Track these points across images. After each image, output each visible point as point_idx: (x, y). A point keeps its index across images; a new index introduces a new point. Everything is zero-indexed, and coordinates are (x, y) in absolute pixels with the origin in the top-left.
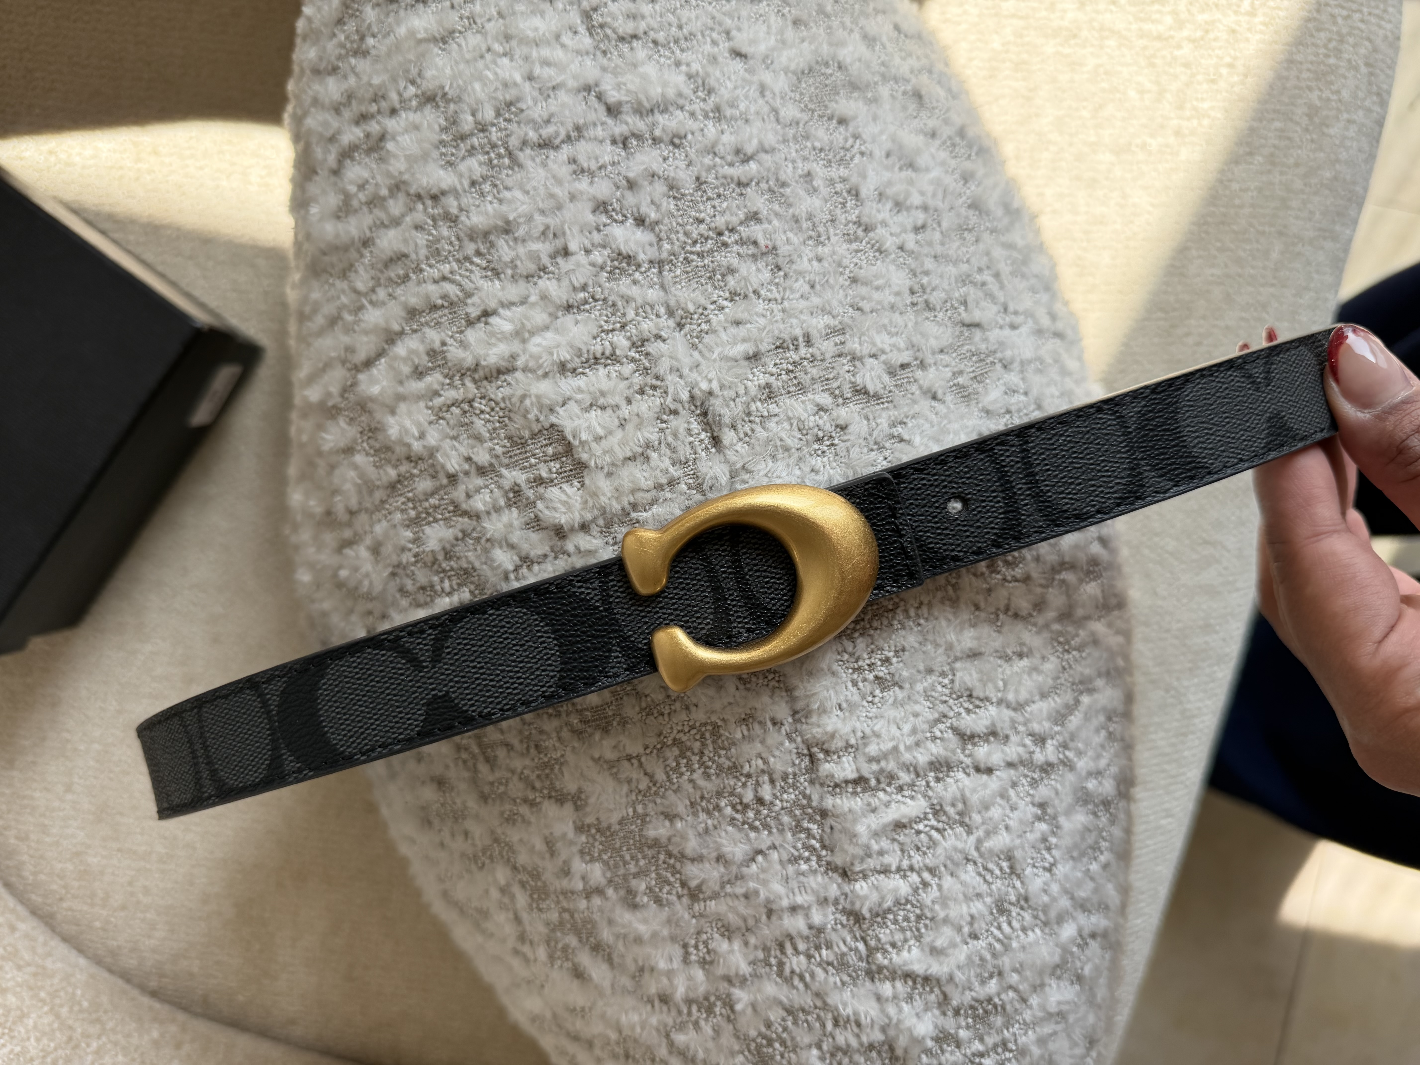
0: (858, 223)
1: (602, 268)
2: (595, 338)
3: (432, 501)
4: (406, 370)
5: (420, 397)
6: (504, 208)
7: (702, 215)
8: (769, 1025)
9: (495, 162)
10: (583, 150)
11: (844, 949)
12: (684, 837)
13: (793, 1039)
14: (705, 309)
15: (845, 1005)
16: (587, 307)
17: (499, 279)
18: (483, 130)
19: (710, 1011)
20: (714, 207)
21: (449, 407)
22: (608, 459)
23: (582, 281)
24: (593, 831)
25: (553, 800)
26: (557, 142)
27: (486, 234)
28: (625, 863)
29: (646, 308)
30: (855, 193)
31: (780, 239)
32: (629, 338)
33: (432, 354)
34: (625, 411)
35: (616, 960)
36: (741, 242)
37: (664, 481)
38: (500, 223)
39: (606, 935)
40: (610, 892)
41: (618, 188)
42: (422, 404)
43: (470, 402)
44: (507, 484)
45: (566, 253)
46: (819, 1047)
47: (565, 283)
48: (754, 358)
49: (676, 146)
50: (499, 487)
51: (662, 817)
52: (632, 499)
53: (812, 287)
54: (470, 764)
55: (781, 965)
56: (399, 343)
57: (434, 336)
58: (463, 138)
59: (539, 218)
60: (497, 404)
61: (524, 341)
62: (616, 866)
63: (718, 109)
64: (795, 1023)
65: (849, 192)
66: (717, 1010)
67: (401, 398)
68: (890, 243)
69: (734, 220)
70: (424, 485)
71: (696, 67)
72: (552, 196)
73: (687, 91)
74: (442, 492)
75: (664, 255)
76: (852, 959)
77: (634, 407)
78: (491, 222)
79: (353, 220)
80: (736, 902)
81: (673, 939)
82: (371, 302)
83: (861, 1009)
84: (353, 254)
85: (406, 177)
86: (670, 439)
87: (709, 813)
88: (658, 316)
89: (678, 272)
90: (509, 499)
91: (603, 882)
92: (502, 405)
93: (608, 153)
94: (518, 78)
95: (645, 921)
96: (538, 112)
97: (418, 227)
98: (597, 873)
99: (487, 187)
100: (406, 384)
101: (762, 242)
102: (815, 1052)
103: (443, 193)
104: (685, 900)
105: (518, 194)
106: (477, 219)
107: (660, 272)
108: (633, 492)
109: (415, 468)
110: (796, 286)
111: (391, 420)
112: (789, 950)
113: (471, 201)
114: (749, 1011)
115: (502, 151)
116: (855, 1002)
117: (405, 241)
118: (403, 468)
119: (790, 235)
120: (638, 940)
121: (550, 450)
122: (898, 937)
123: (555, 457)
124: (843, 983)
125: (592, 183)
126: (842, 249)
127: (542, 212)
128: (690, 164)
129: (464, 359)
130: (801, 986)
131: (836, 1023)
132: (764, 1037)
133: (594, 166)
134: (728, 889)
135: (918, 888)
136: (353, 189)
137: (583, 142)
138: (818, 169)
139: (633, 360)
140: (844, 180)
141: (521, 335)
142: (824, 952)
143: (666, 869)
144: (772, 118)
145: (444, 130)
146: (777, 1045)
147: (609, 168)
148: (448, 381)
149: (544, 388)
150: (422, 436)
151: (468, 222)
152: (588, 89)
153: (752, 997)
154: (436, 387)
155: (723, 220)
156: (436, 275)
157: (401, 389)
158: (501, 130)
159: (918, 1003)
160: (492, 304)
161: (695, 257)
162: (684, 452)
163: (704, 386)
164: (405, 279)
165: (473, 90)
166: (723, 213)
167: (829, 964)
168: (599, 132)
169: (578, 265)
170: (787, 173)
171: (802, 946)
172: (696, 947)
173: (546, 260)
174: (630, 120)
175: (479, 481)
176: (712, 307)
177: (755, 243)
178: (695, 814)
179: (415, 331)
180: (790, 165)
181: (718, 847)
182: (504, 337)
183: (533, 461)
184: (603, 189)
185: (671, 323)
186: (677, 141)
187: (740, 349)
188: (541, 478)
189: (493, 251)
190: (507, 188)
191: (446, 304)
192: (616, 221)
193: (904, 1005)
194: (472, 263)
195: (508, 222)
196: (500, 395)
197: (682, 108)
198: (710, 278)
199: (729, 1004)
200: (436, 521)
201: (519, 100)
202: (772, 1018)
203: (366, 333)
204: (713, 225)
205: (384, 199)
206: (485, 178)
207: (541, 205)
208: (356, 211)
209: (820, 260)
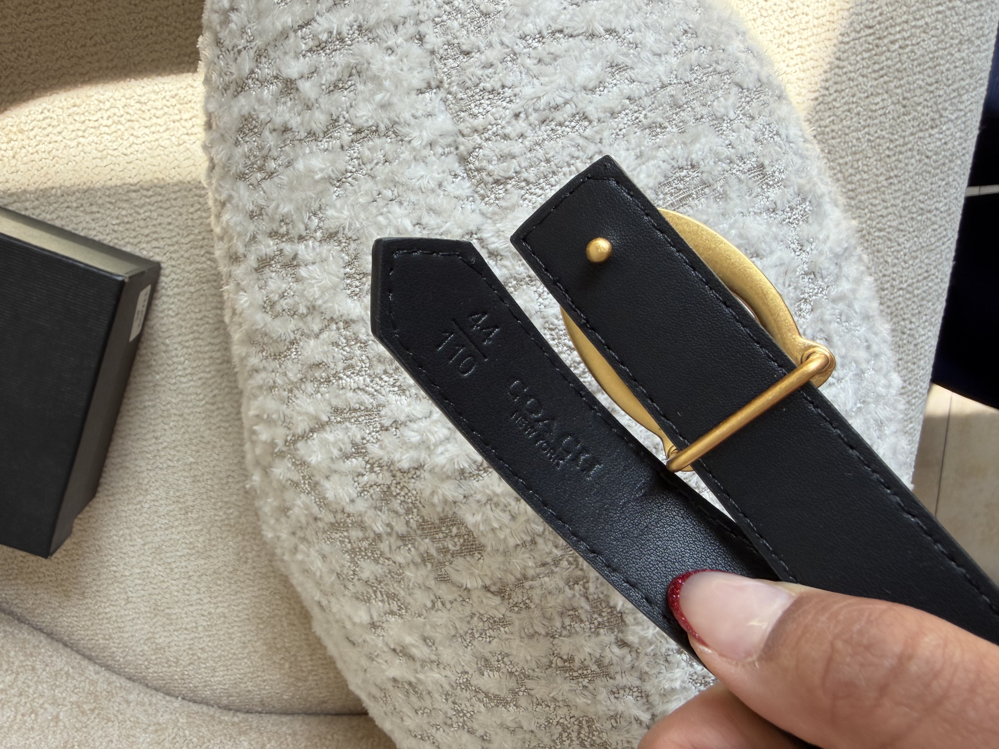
4: (335, 451)
5: (348, 474)
17: (405, 396)
21: (372, 485)
22: (500, 545)
33: (354, 444)
42: (350, 478)
44: (421, 549)
56: (327, 428)
57: (355, 431)
60: (410, 491)
61: (430, 451)
67: (333, 471)
92: (414, 493)
97: (335, 343)
100: (337, 462)
109: (348, 519)
111: (327, 483)
117: (325, 352)
121: (455, 531)
129: (381, 456)
136: (275, 295)
141: (427, 445)
148: (369, 466)
149: (448, 488)
150: (352, 503)
154: (361, 468)
157: (332, 465)
160: (402, 417)
164: (328, 381)
179: (340, 423)
182: (413, 446)
188: (448, 549)
191: (363, 408)
196: (412, 485)
200: (368, 557)
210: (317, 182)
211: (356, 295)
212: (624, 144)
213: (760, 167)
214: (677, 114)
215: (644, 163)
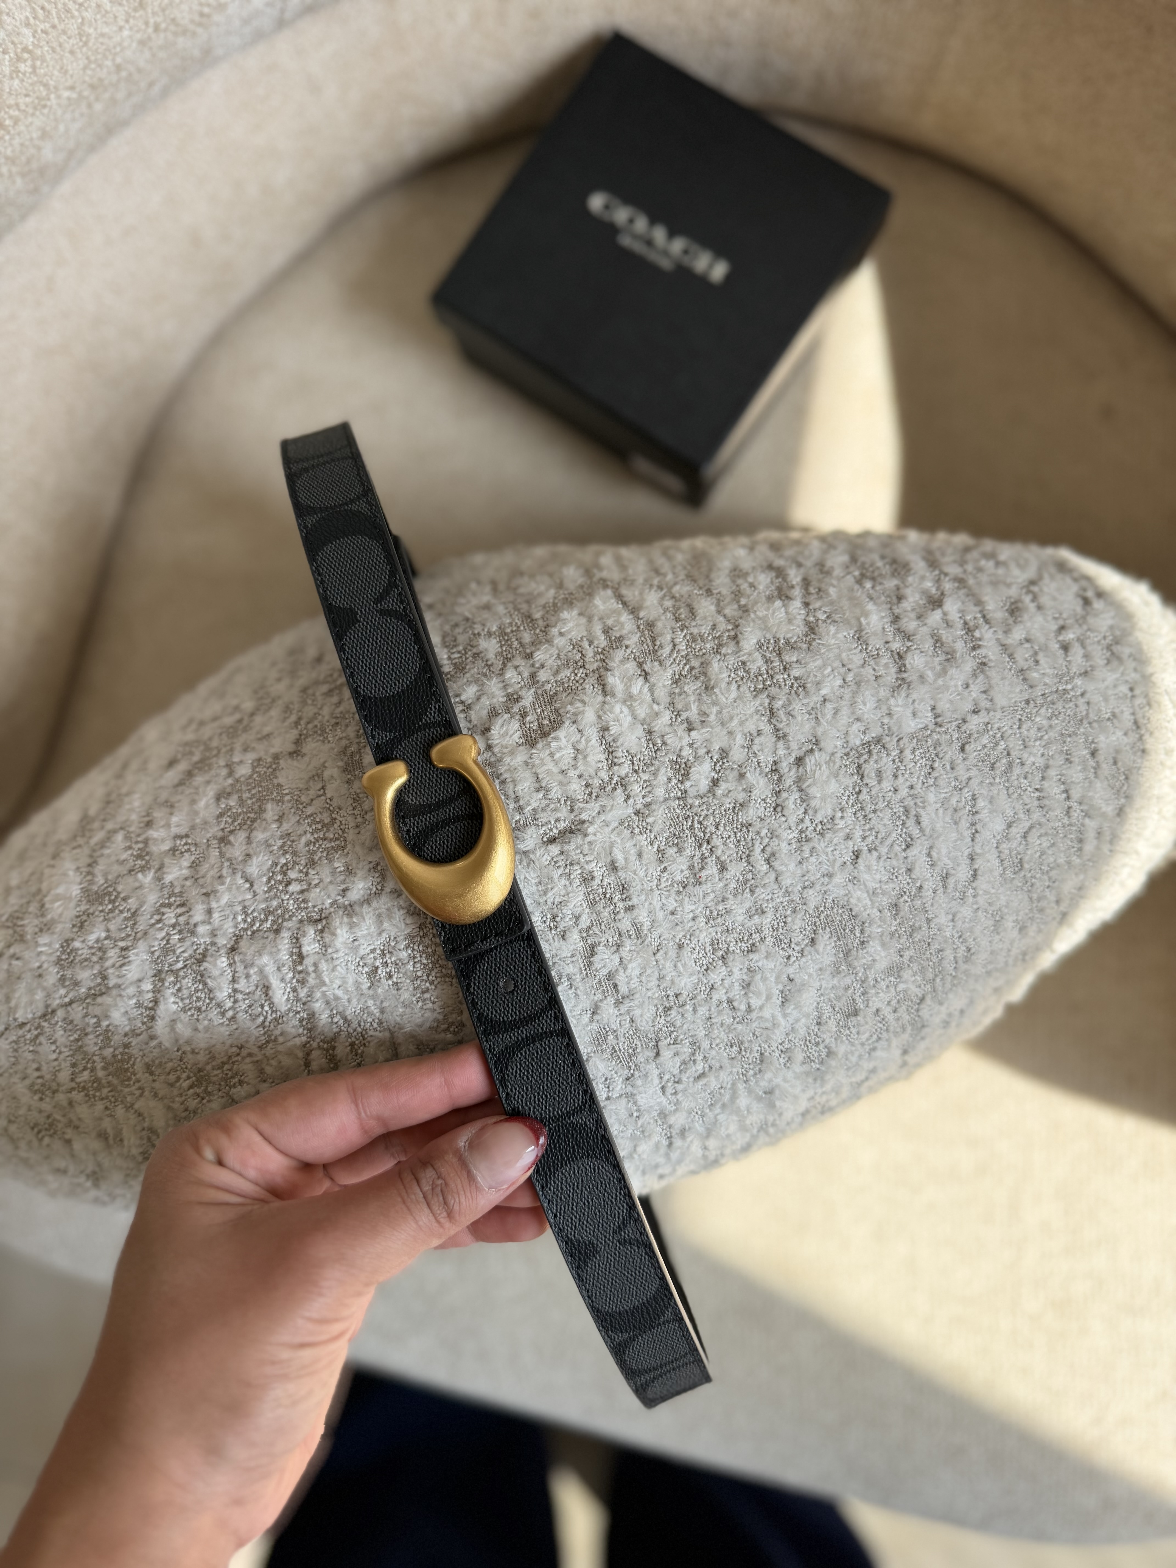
0: (727, 952)
1: (679, 756)
2: (627, 752)
3: (516, 643)
4: (610, 622)
5: (589, 631)
6: (723, 685)
7: (722, 829)
8: (125, 899)
9: (760, 678)
10: (767, 740)
11: (178, 951)
12: (265, 830)
13: (114, 918)
14: (650, 831)
15: (137, 955)
16: (651, 746)
17: (672, 684)
18: (785, 668)
19: (139, 857)
20: (729, 837)
21: (581, 652)
22: (537, 762)
23: (668, 742)
24: (274, 766)
25: (298, 737)
26: (774, 721)
27: (705, 674)
28: (249, 790)
29: (649, 786)
30: (752, 949)
31: (707, 887)
32: (627, 776)
33: (620, 639)
34: (572, 774)
35: (180, 789)
36: (703, 858)
37: (521, 803)
38: (712, 683)
39: (199, 779)
40: (230, 781)
41: (740, 766)
42: (585, 634)
43: (583, 666)
44: (523, 693)
45: (690, 730)
46: (106, 938)
47: (667, 729)
48: (613, 868)
49: (775, 809)
50: (521, 688)
51: (281, 814)
52: (508, 780)
53: (672, 913)
54: (330, 679)
55: (169, 905)
56: (631, 616)
57: (633, 640)
58: (779, 655)
59: (715, 710)
60: (581, 684)
61: (624, 702)
62: (248, 784)
63: (808, 840)
64: (126, 919)
65: (753, 945)
66: (139, 862)
67: (590, 619)
68: (714, 978)
69: (719, 852)
70: (527, 637)
71: (841, 824)
72: (731, 718)
73: (819, 817)
74: (521, 649)
75: (690, 801)
76: (171, 959)
77: (575, 780)
78: (713, 677)
79: (727, 580)
80: (216, 870)
81: (193, 828)
82: (665, 596)
83: (133, 967)
84: (701, 583)
85: (752, 615)
86: (552, 806)
87: (282, 846)
88: (644, 797)
89: (678, 811)
90: (512, 695)
91: (237, 776)
92: (580, 688)
93: (766, 758)
94: (823, 692)
95: (207, 806)
96: (797, 706)
97: (714, 626)
98: (243, 771)
99: (741, 673)
100: (599, 622)
101: (704, 874)
102: (103, 935)
103: (738, 643)
104: (220, 834)
105: (734, 694)
106: (715, 666)
107: (679, 798)
108: (514, 781)
109: (541, 631)
110: (671, 900)
111: (575, 612)
112: (179, 911)
113: (731, 662)
114: (137, 884)
115: (769, 683)
116: (138, 962)
117: (705, 618)
118: (541, 623)
119: (712, 896)
120: (193, 802)
121: (546, 722)
122: (185, 992)
123: (540, 726)
124: (153, 953)
125: (743, 747)
126: (704, 937)
127: (719, 712)
128: (762, 819)
129: (613, 661)
130: (153, 921)
131: (123, 949)
132: (116, 897)
133: (755, 748)
134: (226, 864)
135: (221, 1007)
136: (750, 579)
137: (774, 739)
138: (768, 919)
139: (611, 779)
140: (762, 940)
141: (629, 699)
142: (177, 937)
143: (243, 819)
144: (806, 883)
145: (787, 642)
146: (110, 907)
147: (755, 760)
148: (600, 650)
149: (589, 716)
150: (561, 634)
151: (715, 660)
152: (817, 743)
153: (147, 885)
154: (596, 643)
155: (718, 844)
156: (677, 641)
157: (596, 618)
158: (785, 680)
159: (135, 1013)
160: (652, 680)
161: (690, 823)
162: (543, 817)
163: (591, 830)
164: (677, 620)
165: (815, 661)
166: (725, 844)
167: (168, 942)
168: (781, 752)
169: (681, 738)
170: (762, 894)
171: (182, 919)
172: (186, 844)
173: (684, 715)
174: (792, 773)
175: (526, 674)
176: (652, 836)
177: (702, 868)
178: (281, 837)
179: (639, 628)
180: (769, 897)
181: (257, 854)
182: (628, 687)
183: (539, 711)
184: (737, 755)
185: (639, 806)
186: (779, 809)
187: (619, 857)
188: (526, 716)
189: (693, 678)
190: (739, 686)
191: (656, 647)
192: (715, 765)
193: (134, 1001)
194: (685, 664)
195: (713, 688)
196: (587, 686)
197: (805, 812)
198: (675, 835)
199: (143, 869)
200: (501, 647)
201: (807, 693)
202: (130, 901)
203: (641, 594)
204: (714, 836)
205: (738, 602)
206: (748, 672)
207: (724, 711)
208: (734, 582)
209: (693, 919)
210: (858, 620)
211: (760, 647)
212: (884, 879)
213: (856, 1013)
214: (905, 932)
215: (869, 895)
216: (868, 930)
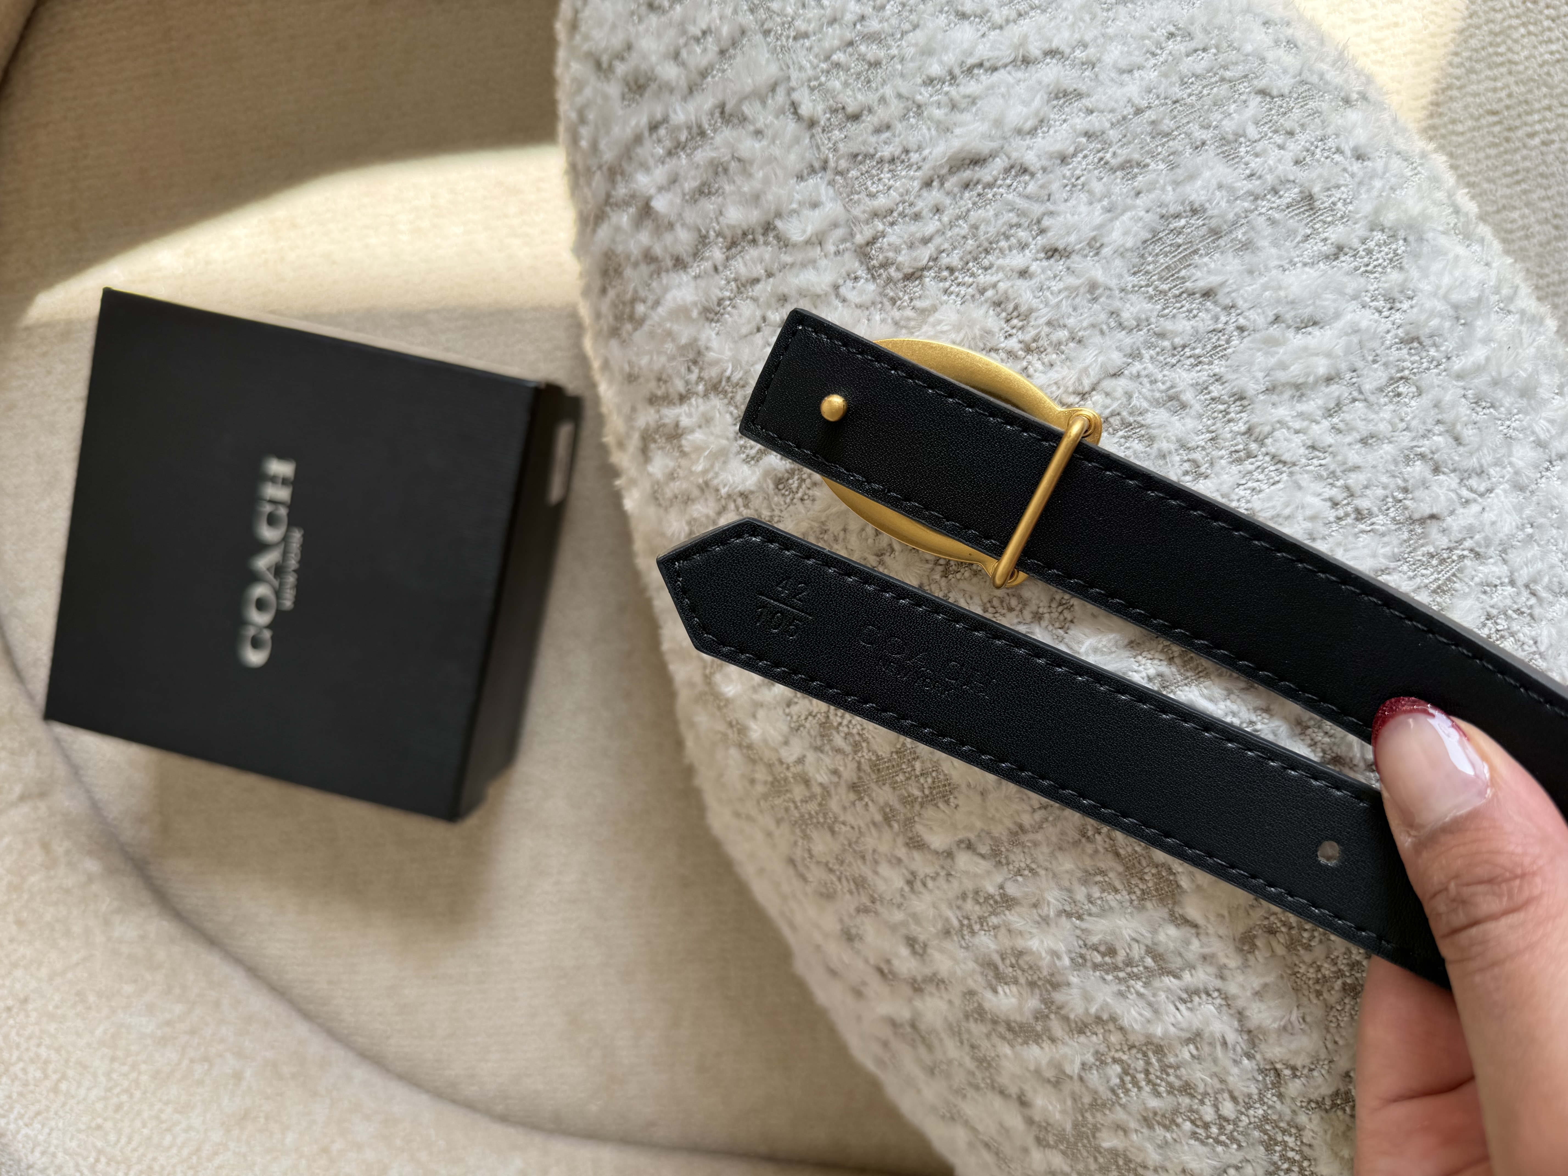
12: (1142, 1148)
44: (880, 801)
51: (1114, 1128)
87: (1165, 1128)
178: (1151, 1128)
212: (1084, 197)
213: (1308, 199)
214: (1163, 145)
215: (1117, 218)
216: (1173, 209)
